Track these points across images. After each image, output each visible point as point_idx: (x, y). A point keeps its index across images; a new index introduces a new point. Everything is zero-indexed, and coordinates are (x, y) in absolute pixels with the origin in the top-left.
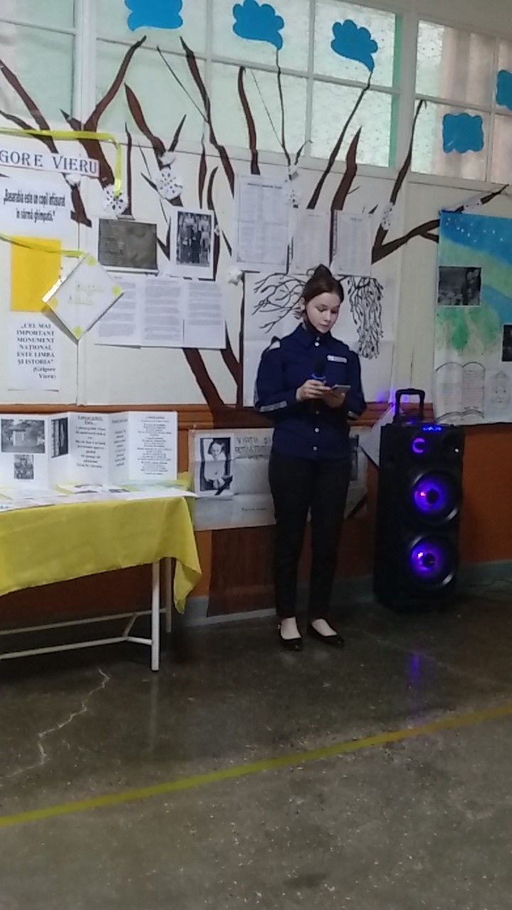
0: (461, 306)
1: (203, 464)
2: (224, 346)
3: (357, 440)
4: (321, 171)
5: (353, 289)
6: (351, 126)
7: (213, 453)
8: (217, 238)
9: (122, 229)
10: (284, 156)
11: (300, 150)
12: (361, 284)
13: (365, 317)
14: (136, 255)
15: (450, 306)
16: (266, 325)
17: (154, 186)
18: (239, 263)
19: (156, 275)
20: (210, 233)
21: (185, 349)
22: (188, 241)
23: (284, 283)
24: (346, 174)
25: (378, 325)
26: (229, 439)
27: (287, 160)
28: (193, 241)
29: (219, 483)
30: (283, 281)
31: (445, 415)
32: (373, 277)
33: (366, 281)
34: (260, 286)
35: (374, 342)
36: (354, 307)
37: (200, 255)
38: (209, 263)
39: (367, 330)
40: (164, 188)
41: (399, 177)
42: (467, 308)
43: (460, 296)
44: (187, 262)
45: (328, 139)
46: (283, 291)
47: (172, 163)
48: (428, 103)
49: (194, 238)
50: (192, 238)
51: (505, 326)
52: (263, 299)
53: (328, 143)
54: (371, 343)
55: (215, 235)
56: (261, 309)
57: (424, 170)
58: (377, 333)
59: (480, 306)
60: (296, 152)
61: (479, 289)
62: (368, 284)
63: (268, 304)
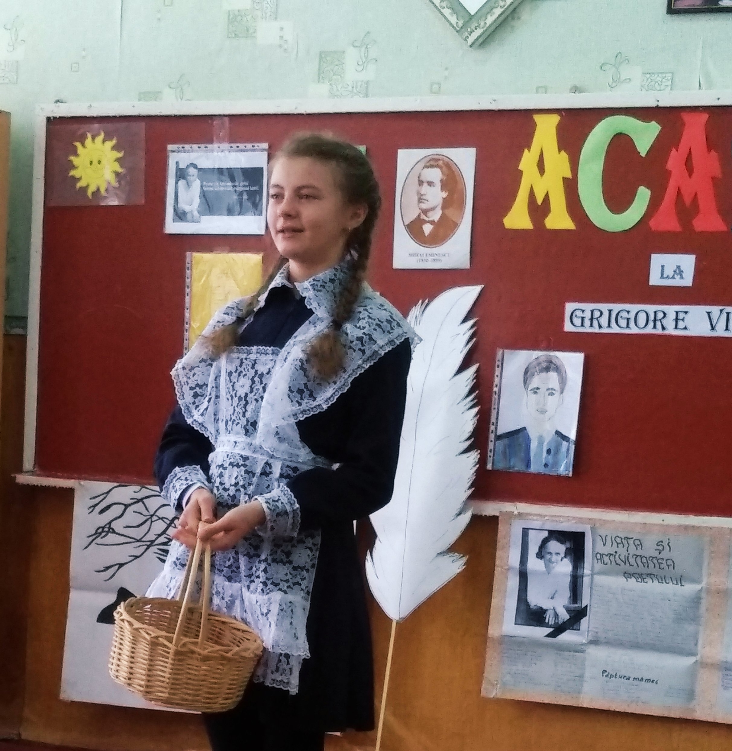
16: (107, 568)
23: (141, 501)
34: (98, 503)
46: (140, 513)
52: (103, 525)
56: (99, 540)
63: (111, 532)
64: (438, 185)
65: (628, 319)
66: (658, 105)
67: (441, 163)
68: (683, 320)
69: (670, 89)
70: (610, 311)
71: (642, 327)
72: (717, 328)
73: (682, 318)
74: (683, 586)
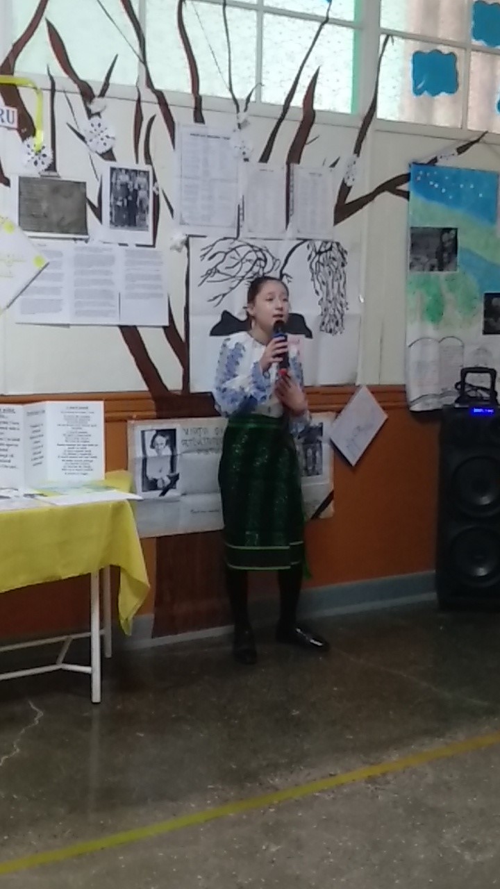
0: (436, 273)
1: (145, 461)
2: (167, 323)
3: (321, 429)
4: (275, 118)
5: (314, 254)
6: (308, 66)
7: (156, 447)
8: (156, 198)
9: (45, 187)
10: (232, 101)
11: (250, 95)
12: (323, 249)
13: (327, 287)
14: (63, 218)
15: (425, 272)
16: (216, 298)
17: (82, 138)
18: (183, 226)
19: (86, 241)
20: (148, 192)
21: (123, 328)
22: (123, 201)
23: (234, 249)
24: (302, 122)
25: (342, 295)
26: (174, 430)
27: (235, 107)
28: (128, 201)
29: (163, 481)
30: (233, 246)
31: (420, 397)
32: (336, 240)
33: (328, 246)
34: (208, 252)
35: (339, 316)
36: (315, 276)
37: (137, 217)
38: (147, 227)
39: (330, 302)
40: (94, 140)
41: (363, 126)
42: (443, 274)
43: (435, 261)
44: (123, 226)
45: (281, 81)
46: (234, 258)
47: (102, 111)
48: (395, 38)
49: (130, 198)
50: (127, 197)
51: (487, 295)
52: (211, 267)
53: (281, 86)
54: (335, 315)
55: (154, 194)
56: (209, 279)
57: (392, 115)
58: (341, 305)
59: (458, 271)
60: (245, 97)
61: (456, 253)
62: (331, 249)
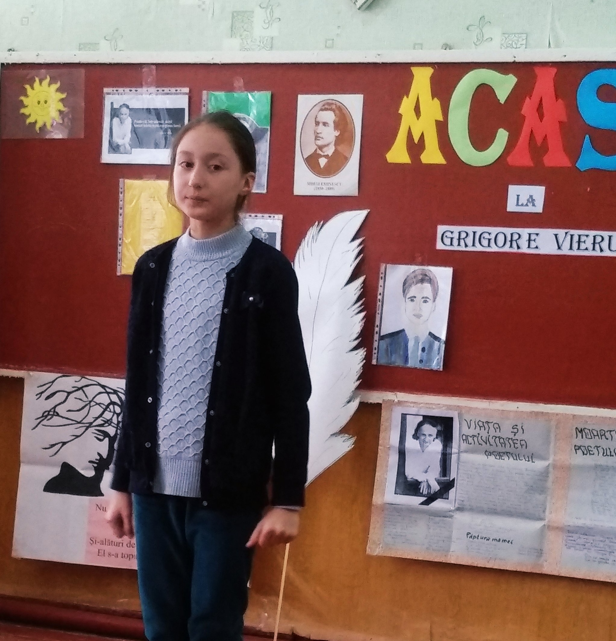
63: (56, 416)
64: (332, 125)
65: (489, 240)
66: (515, 61)
67: (334, 107)
68: (534, 240)
69: (525, 47)
70: (474, 233)
71: (501, 246)
72: (562, 248)
73: (533, 239)
74: (534, 462)
